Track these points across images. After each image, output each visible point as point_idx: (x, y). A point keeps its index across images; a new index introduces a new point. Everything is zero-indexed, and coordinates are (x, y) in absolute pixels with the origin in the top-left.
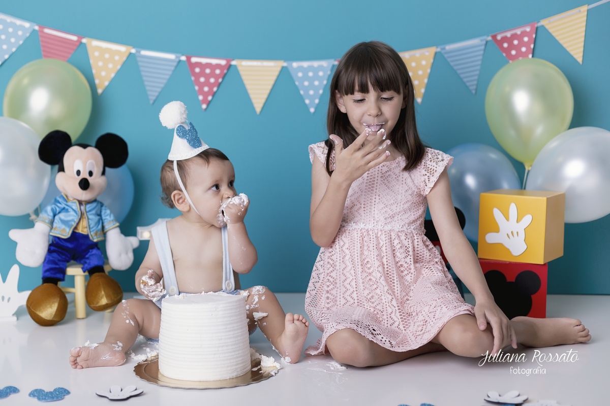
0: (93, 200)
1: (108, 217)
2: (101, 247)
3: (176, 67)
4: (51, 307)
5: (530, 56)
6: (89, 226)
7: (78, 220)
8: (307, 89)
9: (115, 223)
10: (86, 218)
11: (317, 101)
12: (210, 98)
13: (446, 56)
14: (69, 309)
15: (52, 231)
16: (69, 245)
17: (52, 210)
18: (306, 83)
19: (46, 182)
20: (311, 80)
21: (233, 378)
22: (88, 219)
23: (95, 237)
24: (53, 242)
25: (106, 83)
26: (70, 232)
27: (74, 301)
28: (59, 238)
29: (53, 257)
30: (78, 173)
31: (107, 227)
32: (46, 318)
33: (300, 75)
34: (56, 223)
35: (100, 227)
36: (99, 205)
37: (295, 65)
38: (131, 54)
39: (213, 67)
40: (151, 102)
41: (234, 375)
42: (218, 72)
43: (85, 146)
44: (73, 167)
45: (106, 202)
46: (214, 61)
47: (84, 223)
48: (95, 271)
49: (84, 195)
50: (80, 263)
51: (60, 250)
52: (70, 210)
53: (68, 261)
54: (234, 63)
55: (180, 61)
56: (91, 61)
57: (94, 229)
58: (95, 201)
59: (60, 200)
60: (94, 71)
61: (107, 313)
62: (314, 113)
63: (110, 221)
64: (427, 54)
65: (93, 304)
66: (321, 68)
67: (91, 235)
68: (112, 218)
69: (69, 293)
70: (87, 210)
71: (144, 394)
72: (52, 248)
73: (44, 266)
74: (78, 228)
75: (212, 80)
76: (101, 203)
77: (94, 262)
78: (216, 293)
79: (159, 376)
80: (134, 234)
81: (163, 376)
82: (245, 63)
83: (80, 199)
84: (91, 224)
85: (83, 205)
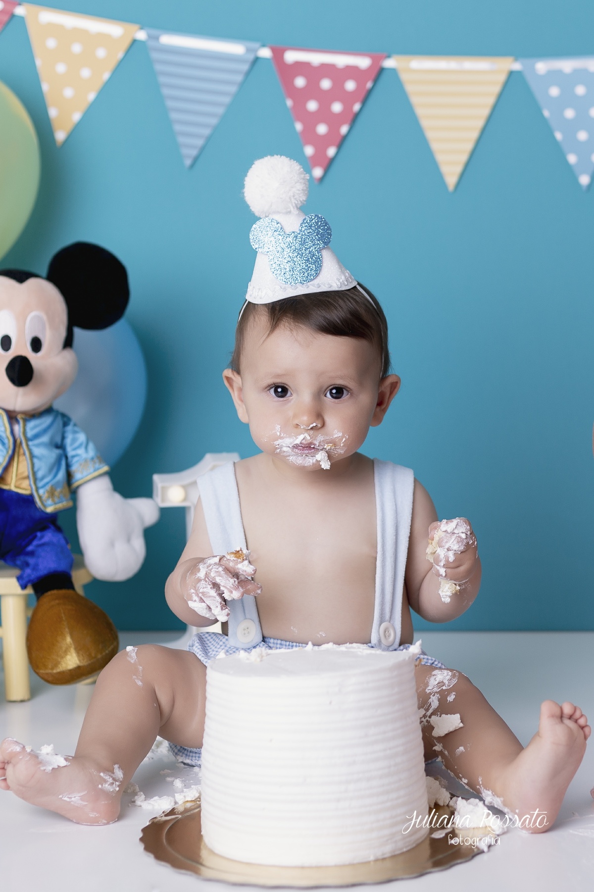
0: (43, 407)
1: (81, 451)
2: (64, 524)
3: (248, 74)
6: (34, 474)
7: (7, 459)
8: (571, 128)
9: (97, 465)
10: (27, 453)
12: (331, 152)
18: (570, 114)
20: (582, 105)
21: (384, 859)
22: (32, 456)
23: (50, 502)
25: (77, 117)
30: (6, 343)
31: (79, 475)
33: (554, 91)
35: (61, 475)
36: (59, 422)
37: (542, 67)
38: (134, 41)
39: (339, 74)
40: (188, 162)
41: (387, 850)
42: (351, 86)
43: (21, 276)
45: (78, 412)
46: (341, 61)
47: (22, 466)
48: (50, 584)
49: (22, 399)
50: (15, 566)
54: (389, 63)
55: (257, 59)
56: (39, 62)
57: (46, 480)
58: (49, 410)
60: (45, 87)
61: (82, 687)
62: (589, 186)
63: (86, 460)
65: (45, 667)
67: (40, 497)
68: (91, 452)
70: (30, 434)
74: (8, 479)
75: (337, 107)
76: (63, 415)
77: (46, 562)
78: (343, 648)
79: (204, 854)
80: (146, 491)
81: (212, 852)
82: (419, 64)
83: (10, 407)
84: (39, 470)
85: (17, 422)
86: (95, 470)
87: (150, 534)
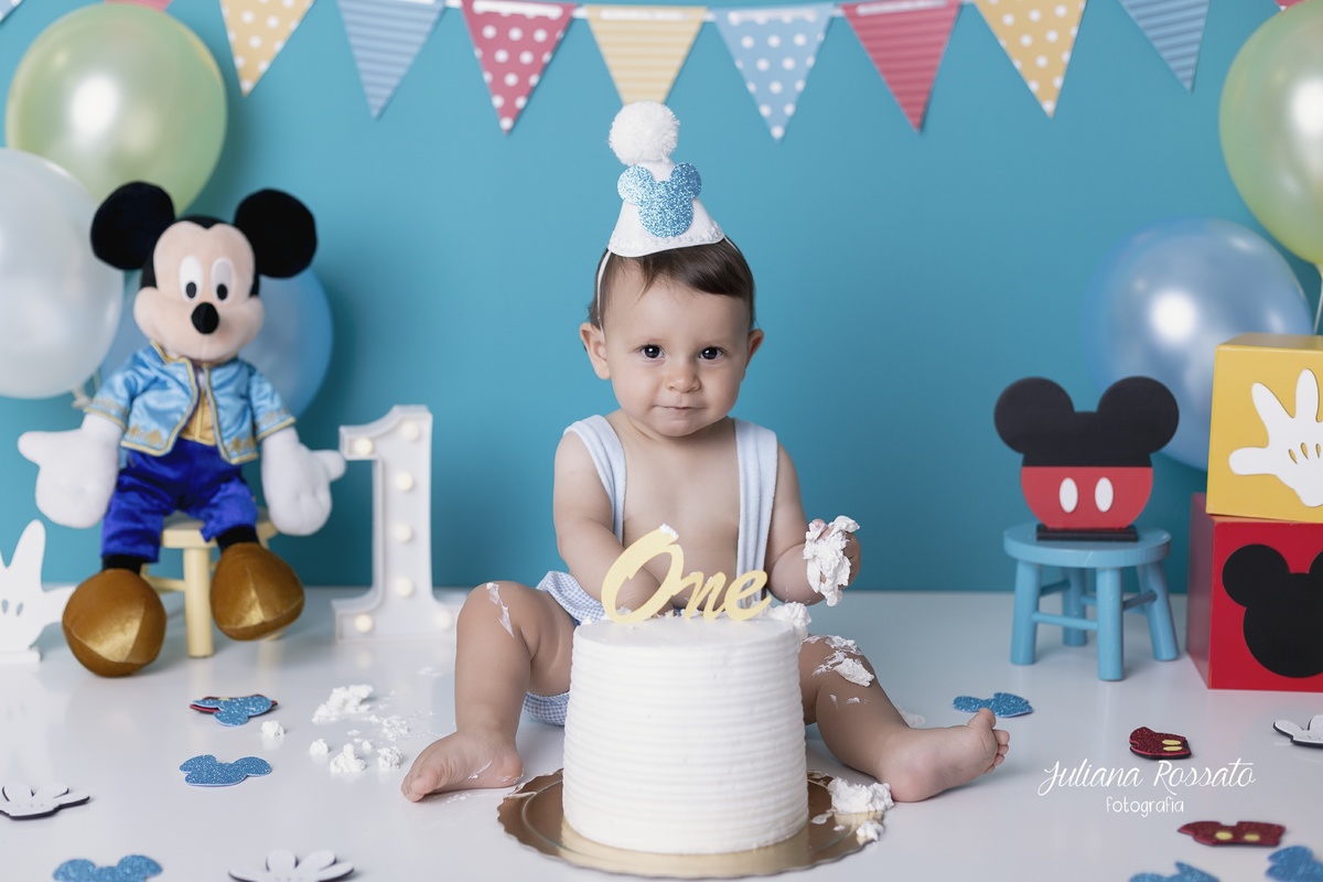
0: (230, 357)
1: (266, 402)
2: (248, 476)
3: (437, 23)
4: (123, 630)
6: (219, 424)
7: (191, 409)
8: (764, 79)
9: (283, 416)
10: (212, 403)
11: (789, 110)
12: (521, 102)
14: (171, 631)
15: (127, 436)
16: (170, 473)
17: (127, 383)
18: (763, 65)
19: (112, 313)
20: (776, 56)
22: (217, 406)
23: (234, 453)
24: (129, 464)
25: (263, 66)
26: (172, 440)
27: (181, 611)
28: (143, 455)
29: (129, 503)
30: (191, 289)
31: (265, 426)
32: (111, 659)
33: (748, 42)
34: (136, 416)
35: (247, 426)
36: (245, 372)
37: (735, 17)
39: (528, 24)
40: (375, 113)
42: (540, 36)
43: (207, 222)
44: (178, 275)
45: (263, 364)
46: (532, 10)
47: (206, 417)
48: (233, 537)
49: (207, 347)
50: (198, 518)
51: (146, 486)
52: (171, 383)
53: (167, 513)
54: (580, 13)
55: (446, 9)
56: (226, 11)
57: (231, 431)
58: (234, 360)
59: (147, 359)
60: (232, 36)
61: (266, 645)
62: (783, 139)
63: (271, 411)
65: (229, 622)
66: (799, 25)
67: (225, 449)
68: (277, 403)
69: (169, 591)
70: (215, 383)
72: (127, 480)
73: (106, 525)
74: (192, 429)
75: (526, 58)
76: (249, 366)
77: (231, 515)
80: (332, 443)
82: (610, 14)
83: (195, 355)
84: (224, 420)
85: (202, 371)
86: (281, 421)
87: (336, 488)
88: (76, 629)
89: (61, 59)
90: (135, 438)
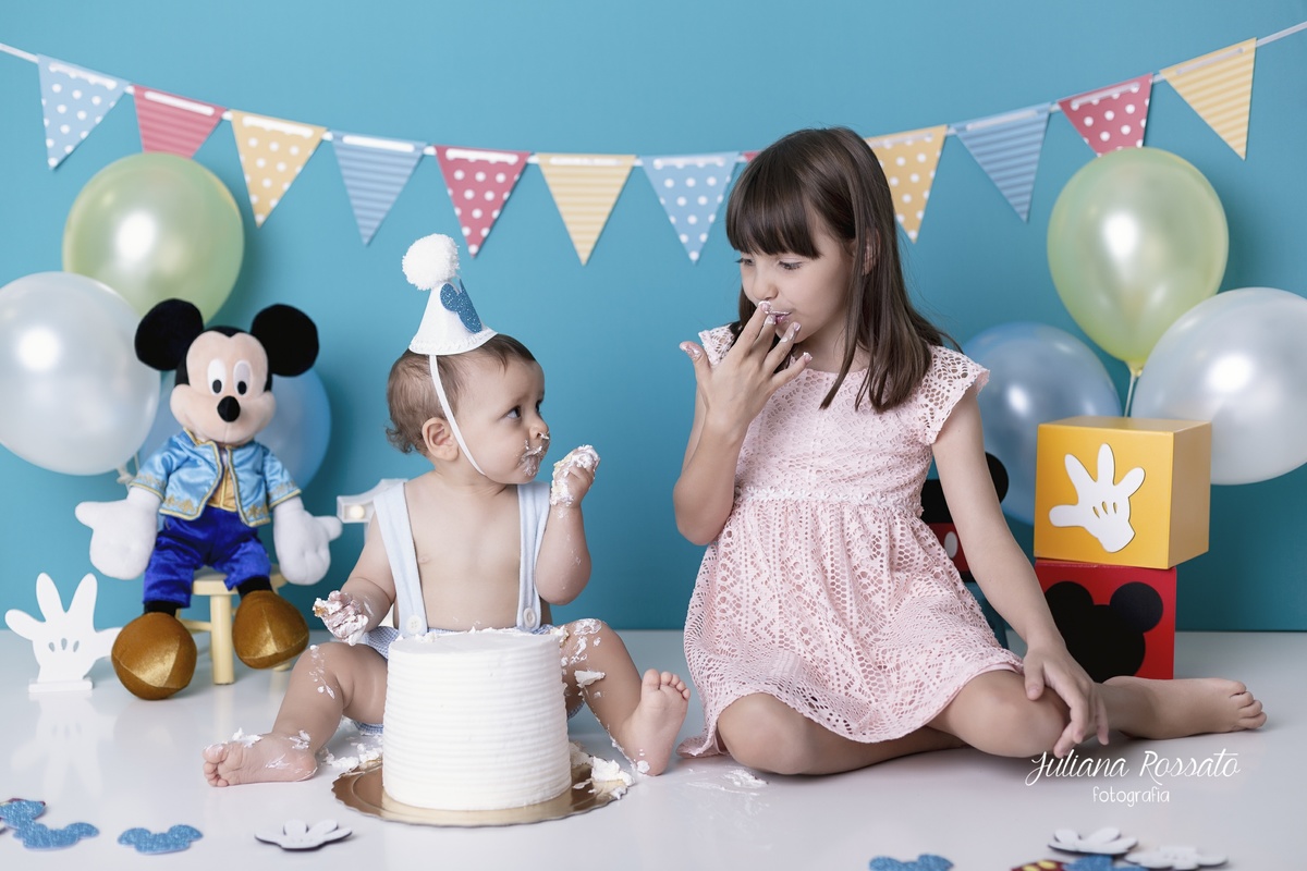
0: (248, 440)
1: (278, 477)
2: (263, 537)
3: (416, 168)
4: (162, 661)
5: (1140, 143)
6: (240, 494)
7: (217, 482)
8: (683, 213)
9: (291, 488)
10: (234, 478)
11: (704, 238)
12: (485, 232)
13: (966, 143)
14: (199, 666)
15: (164, 505)
16: (199, 535)
17: (164, 461)
18: (682, 202)
19: (151, 405)
20: (692, 195)
21: (534, 805)
22: (238, 480)
23: (252, 518)
24: (165, 527)
25: (274, 203)
26: (202, 507)
27: (209, 649)
28: (177, 520)
29: (166, 559)
30: (217, 386)
31: (276, 497)
32: (152, 684)
33: (669, 183)
34: (172, 489)
35: (262, 496)
36: (260, 452)
37: (659, 163)
38: (322, 141)
39: (491, 169)
40: (366, 240)
41: (538, 797)
42: (501, 178)
43: (229, 332)
44: (206, 375)
45: (275, 445)
46: (493, 157)
47: (229, 489)
48: (251, 586)
49: (230, 432)
50: (223, 571)
51: (180, 545)
52: (200, 462)
53: (197, 567)
54: (533, 160)
55: (423, 156)
56: (243, 158)
57: (249, 500)
58: (251, 443)
59: (180, 442)
60: (248, 178)
61: (277, 672)
62: (698, 261)
63: (282, 484)
64: (928, 140)
65: (249, 654)
66: (711, 170)
67: (244, 514)
68: (286, 478)
69: (199, 631)
70: (236, 462)
71: (354, 838)
72: (164, 540)
73: (147, 577)
74: (218, 499)
75: (490, 196)
76: (263, 447)
77: (249, 568)
78: (501, 631)
79: (385, 801)
80: (331, 510)
81: (392, 800)
82: (557, 160)
83: (220, 439)
84: (243, 491)
85: (226, 451)
86: (289, 493)
87: (334, 546)
88: (123, 663)
89: (108, 199)
90: (171, 507)
